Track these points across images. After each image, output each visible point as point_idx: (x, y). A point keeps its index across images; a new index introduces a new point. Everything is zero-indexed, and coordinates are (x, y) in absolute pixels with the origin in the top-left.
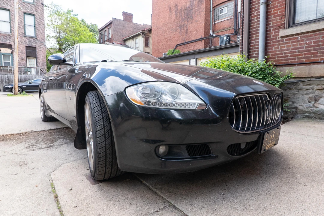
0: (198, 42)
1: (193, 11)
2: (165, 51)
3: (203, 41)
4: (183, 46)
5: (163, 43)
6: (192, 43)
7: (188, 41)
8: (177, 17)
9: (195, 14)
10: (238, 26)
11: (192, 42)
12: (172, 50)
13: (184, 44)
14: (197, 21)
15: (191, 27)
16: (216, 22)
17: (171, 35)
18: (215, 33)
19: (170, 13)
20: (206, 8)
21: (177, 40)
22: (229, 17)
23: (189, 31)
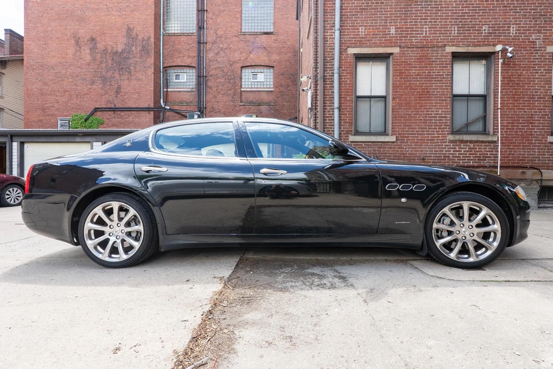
0: (142, 112)
1: (132, 61)
2: (65, 113)
3: (152, 113)
4: (109, 112)
5: (59, 97)
6: (129, 112)
7: (120, 107)
8: (95, 59)
9: (135, 68)
10: (202, 103)
11: (130, 109)
12: (85, 115)
13: (113, 111)
14: (139, 80)
15: (128, 86)
16: (169, 90)
17: (79, 88)
18: (168, 106)
19: (78, 49)
20: (155, 64)
21: (95, 99)
22: (190, 88)
23: (122, 90)
